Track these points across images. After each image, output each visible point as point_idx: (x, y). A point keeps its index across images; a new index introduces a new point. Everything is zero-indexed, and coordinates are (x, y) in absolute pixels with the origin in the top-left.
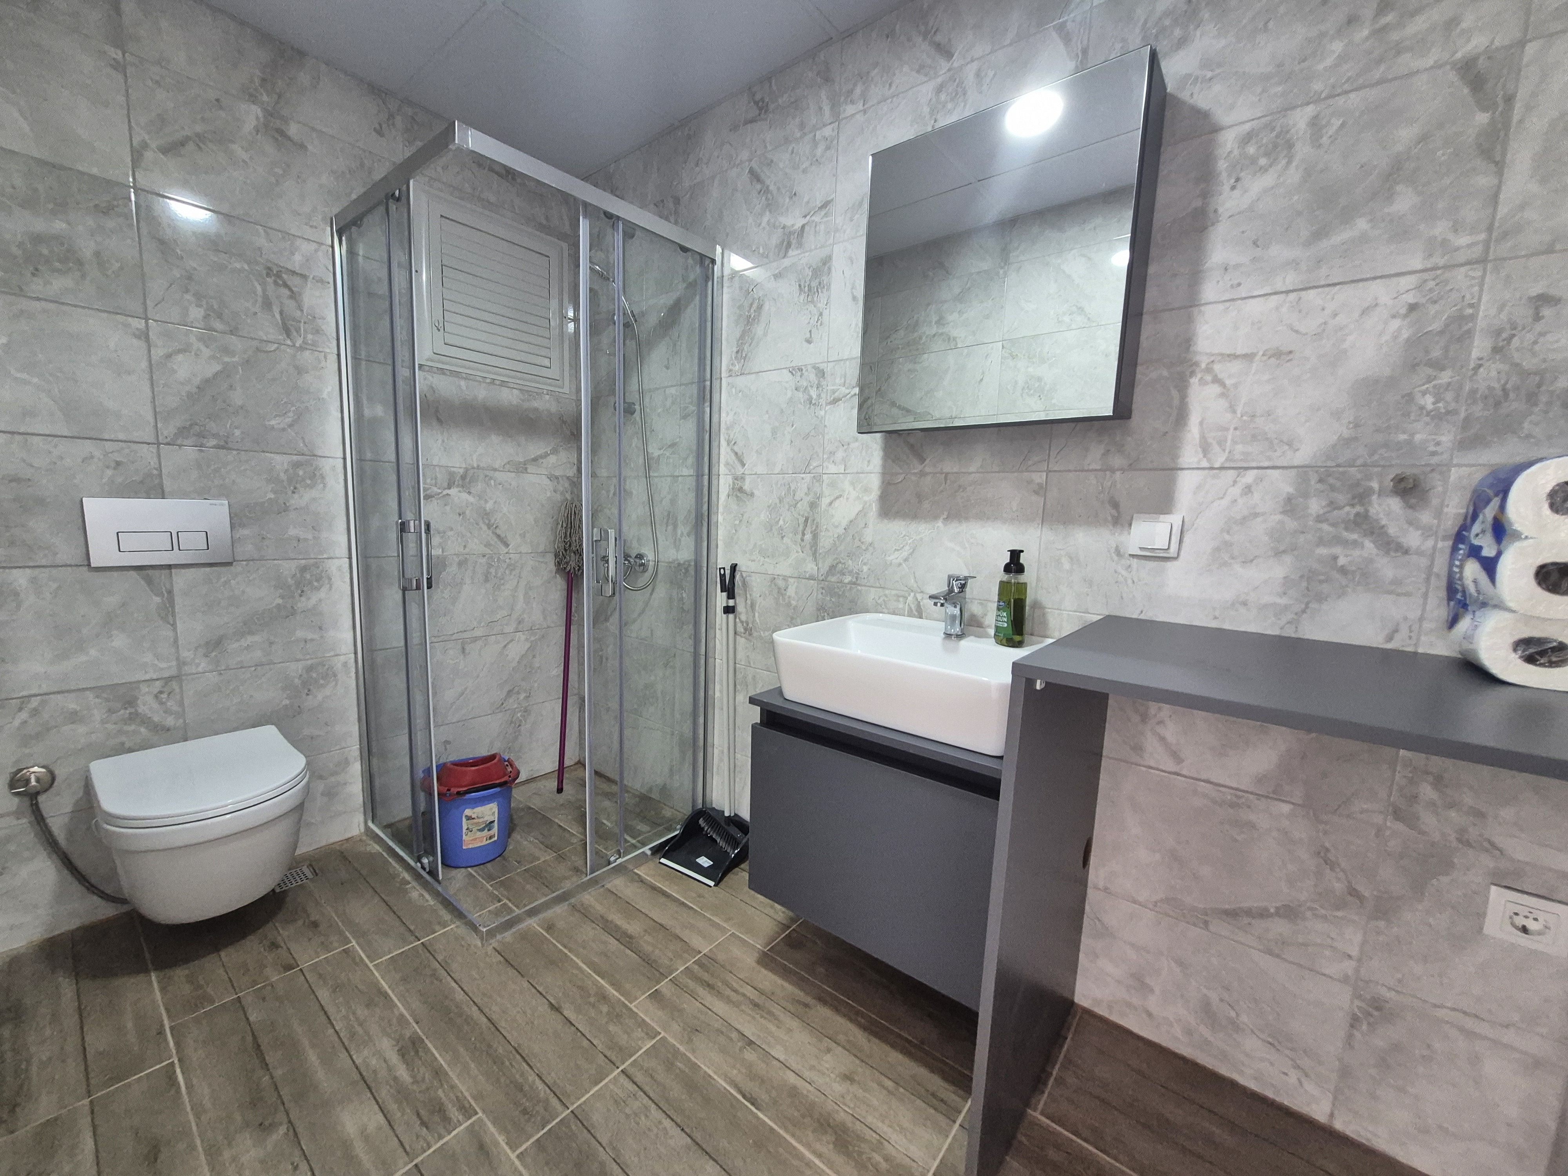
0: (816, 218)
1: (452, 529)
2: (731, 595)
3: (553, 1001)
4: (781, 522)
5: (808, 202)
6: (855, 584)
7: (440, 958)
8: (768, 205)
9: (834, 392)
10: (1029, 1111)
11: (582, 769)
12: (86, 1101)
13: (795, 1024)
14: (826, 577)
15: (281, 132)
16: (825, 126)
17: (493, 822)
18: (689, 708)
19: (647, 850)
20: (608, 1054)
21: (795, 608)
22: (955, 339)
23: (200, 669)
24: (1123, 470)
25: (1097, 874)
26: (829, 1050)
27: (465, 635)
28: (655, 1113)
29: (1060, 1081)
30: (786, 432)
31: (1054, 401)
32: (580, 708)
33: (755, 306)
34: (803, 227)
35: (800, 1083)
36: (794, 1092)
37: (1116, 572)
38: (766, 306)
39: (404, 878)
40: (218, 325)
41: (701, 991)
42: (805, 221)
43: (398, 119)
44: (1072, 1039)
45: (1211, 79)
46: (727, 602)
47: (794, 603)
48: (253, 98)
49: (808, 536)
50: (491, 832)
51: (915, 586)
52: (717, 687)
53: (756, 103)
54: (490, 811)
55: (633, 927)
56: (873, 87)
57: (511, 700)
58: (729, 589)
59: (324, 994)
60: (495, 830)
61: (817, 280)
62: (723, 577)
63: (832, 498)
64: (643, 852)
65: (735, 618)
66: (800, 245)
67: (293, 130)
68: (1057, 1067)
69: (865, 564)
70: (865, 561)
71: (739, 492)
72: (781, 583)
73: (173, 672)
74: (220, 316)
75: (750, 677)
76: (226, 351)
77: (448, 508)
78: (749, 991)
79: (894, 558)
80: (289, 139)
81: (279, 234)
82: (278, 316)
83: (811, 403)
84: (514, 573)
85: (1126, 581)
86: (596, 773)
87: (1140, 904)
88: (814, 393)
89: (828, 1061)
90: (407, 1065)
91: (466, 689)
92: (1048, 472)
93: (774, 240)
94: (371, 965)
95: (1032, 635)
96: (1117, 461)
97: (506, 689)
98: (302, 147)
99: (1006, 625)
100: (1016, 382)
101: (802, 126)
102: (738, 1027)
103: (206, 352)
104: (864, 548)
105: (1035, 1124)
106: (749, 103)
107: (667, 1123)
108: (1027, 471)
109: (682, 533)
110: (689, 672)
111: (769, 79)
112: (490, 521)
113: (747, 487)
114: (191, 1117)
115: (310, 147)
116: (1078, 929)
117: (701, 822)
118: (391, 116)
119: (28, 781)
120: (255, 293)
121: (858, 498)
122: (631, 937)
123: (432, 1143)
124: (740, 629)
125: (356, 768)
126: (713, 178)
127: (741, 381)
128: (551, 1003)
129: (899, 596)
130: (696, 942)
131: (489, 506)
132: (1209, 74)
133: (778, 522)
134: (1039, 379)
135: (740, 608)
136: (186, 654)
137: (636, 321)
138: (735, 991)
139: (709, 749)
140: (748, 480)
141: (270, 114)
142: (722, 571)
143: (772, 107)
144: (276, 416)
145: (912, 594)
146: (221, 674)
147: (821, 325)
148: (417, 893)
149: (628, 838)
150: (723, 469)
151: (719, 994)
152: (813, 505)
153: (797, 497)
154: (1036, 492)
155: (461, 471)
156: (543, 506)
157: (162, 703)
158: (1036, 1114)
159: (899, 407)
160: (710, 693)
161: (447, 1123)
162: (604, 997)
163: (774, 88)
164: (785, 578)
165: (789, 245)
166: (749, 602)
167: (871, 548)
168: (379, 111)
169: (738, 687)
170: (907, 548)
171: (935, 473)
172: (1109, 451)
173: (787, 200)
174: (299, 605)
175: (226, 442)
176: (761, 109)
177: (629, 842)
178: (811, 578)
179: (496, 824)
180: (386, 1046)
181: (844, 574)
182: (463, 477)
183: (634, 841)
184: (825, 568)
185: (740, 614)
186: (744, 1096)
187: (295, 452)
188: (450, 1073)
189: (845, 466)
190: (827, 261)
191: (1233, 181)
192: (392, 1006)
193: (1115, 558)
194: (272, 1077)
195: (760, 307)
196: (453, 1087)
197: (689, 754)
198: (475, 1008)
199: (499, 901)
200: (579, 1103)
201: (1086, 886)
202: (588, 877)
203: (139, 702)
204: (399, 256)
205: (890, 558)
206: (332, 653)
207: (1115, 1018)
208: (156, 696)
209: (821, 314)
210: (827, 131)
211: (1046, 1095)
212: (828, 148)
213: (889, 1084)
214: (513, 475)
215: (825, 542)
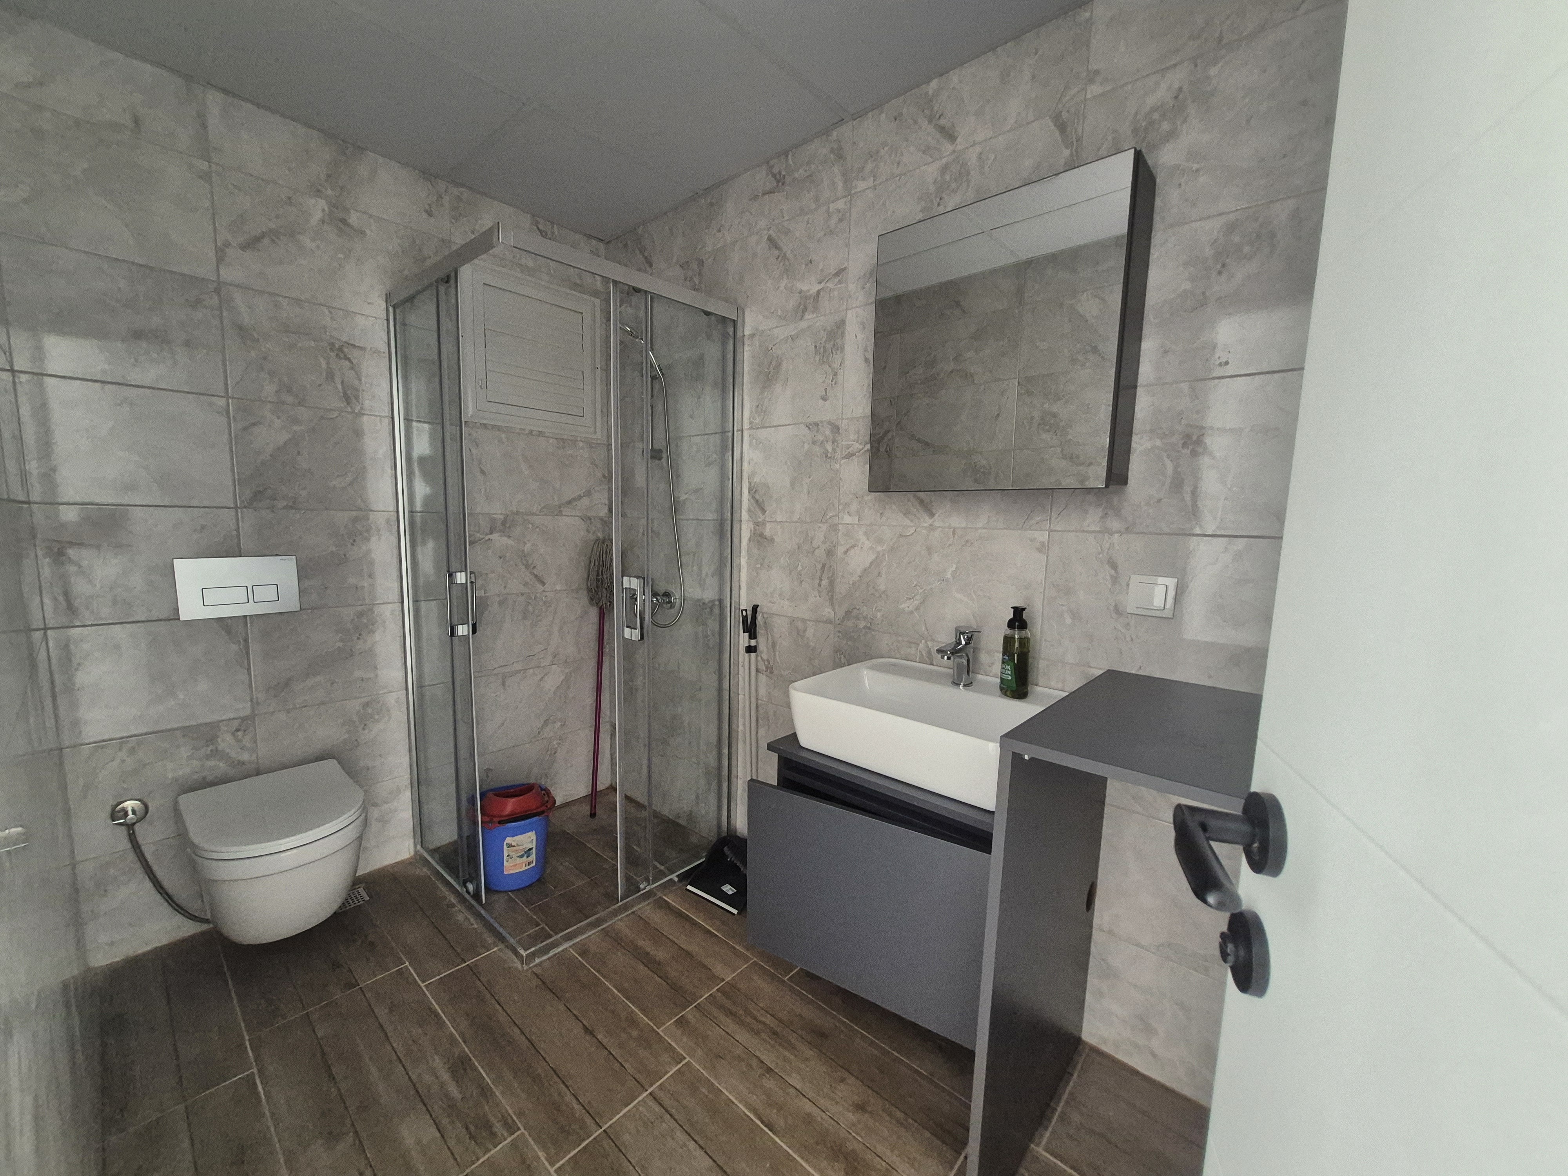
0: (830, 285)
1: (493, 572)
2: (753, 635)
3: (587, 1025)
4: (800, 568)
5: (822, 270)
6: (869, 628)
7: (484, 980)
8: (787, 271)
9: (848, 447)
10: (1032, 1145)
11: (614, 793)
12: (181, 1107)
13: (809, 1053)
14: (842, 622)
15: (344, 221)
16: (838, 199)
17: (532, 848)
18: (714, 739)
19: (674, 877)
20: (637, 1076)
21: (813, 650)
22: (972, 375)
23: (271, 709)
24: (1120, 533)
25: (1102, 915)
26: (842, 1080)
27: (507, 669)
28: (680, 1135)
29: (1063, 1118)
30: (804, 483)
31: (1069, 437)
32: (611, 735)
33: (774, 364)
34: (818, 292)
35: (815, 1111)
36: (809, 1120)
37: (1115, 629)
38: (784, 365)
39: (450, 901)
40: (289, 399)
41: (722, 1018)
42: (820, 287)
43: (446, 198)
44: (1079, 1076)
45: (1197, 171)
46: (749, 642)
47: (812, 644)
48: (318, 193)
49: (825, 582)
50: (530, 859)
51: (926, 633)
52: (741, 721)
53: (774, 176)
54: (528, 839)
55: (661, 954)
56: (882, 164)
57: (548, 729)
58: (751, 628)
59: (382, 1012)
60: (533, 857)
61: (832, 343)
62: (745, 619)
63: (848, 547)
64: (671, 879)
65: (757, 656)
66: (816, 309)
67: (354, 218)
68: (1061, 1104)
69: (879, 611)
70: (879, 608)
71: (760, 538)
72: (800, 625)
73: (248, 712)
74: (289, 390)
75: (771, 713)
76: (295, 421)
77: (490, 552)
78: (768, 1020)
79: (906, 606)
80: (351, 227)
81: (341, 312)
82: (339, 386)
83: (827, 456)
84: (550, 609)
85: (1125, 638)
86: (627, 797)
87: (1142, 947)
88: (829, 448)
89: (843, 1091)
90: (457, 1082)
91: (506, 720)
92: (1050, 531)
93: (791, 304)
94: (422, 985)
95: (1036, 685)
96: (1115, 524)
97: (542, 720)
98: (363, 233)
99: (1010, 678)
100: (1032, 418)
101: (817, 199)
102: (758, 1054)
103: (278, 423)
104: (877, 595)
105: (1036, 1159)
106: (768, 176)
107: (692, 1145)
108: (1030, 529)
109: (707, 575)
110: (714, 706)
111: (786, 154)
112: (528, 562)
113: (767, 532)
114: (270, 1124)
115: (368, 232)
116: (1084, 968)
117: (726, 849)
118: (440, 197)
119: (126, 814)
120: (320, 366)
121: (871, 548)
122: (659, 963)
123: (481, 1155)
124: (762, 667)
125: (406, 797)
126: (734, 243)
127: (763, 434)
128: (584, 1025)
129: (911, 643)
130: (719, 969)
131: (528, 547)
132: (1195, 167)
133: (796, 568)
134: (1055, 415)
135: (762, 647)
136: (260, 696)
137: (663, 374)
138: (755, 1018)
139: (733, 780)
140: (768, 526)
141: (333, 205)
142: (744, 613)
143: (788, 179)
144: (338, 476)
145: (923, 641)
146: (289, 712)
147: (835, 384)
148: (461, 915)
149: (658, 865)
150: (745, 515)
151: (742, 1023)
152: (830, 553)
153: (814, 545)
154: (1039, 550)
155: (502, 517)
156: (577, 545)
157: (238, 741)
158: (1039, 1149)
159: (919, 440)
160: (734, 726)
161: (493, 1137)
162: (633, 1022)
163: (791, 162)
164: (804, 621)
165: (805, 310)
166: (770, 642)
167: (883, 596)
168: (429, 195)
169: (760, 721)
170: (918, 597)
171: (943, 528)
172: (1106, 514)
173: (804, 266)
174: (358, 647)
175: (294, 502)
176: (778, 182)
177: (657, 868)
178: (829, 621)
179: (534, 850)
180: (437, 1062)
181: (859, 619)
182: (504, 523)
183: (662, 868)
184: (841, 613)
185: (762, 653)
186: (762, 1122)
187: (355, 508)
188: (495, 1090)
189: (859, 518)
190: (841, 324)
191: (1219, 267)
192: (441, 1024)
193: (1114, 616)
194: (339, 1090)
195: (779, 365)
196: (498, 1104)
197: (714, 783)
198: (516, 1030)
199: (538, 925)
200: (611, 1122)
201: (1091, 927)
202: (620, 904)
203: (219, 740)
204: (447, 324)
205: (903, 606)
206: (385, 691)
207: (1121, 1057)
208: (233, 734)
209: (836, 374)
210: (841, 204)
211: (1050, 1129)
212: (840, 220)
213: (899, 1114)
214: (550, 517)
215: (841, 589)
